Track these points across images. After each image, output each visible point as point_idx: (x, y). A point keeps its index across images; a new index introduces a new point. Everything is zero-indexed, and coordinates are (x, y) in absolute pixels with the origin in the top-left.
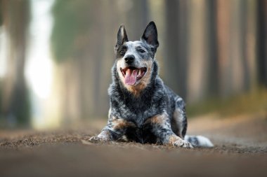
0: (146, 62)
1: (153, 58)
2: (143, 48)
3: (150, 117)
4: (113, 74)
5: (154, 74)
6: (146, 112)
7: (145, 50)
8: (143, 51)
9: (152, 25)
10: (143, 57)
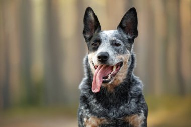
0: (122, 56)
1: (130, 50)
2: (119, 41)
3: (127, 115)
4: (85, 66)
5: (131, 68)
6: (121, 108)
7: (121, 43)
8: (118, 45)
9: (132, 12)
10: (118, 51)
